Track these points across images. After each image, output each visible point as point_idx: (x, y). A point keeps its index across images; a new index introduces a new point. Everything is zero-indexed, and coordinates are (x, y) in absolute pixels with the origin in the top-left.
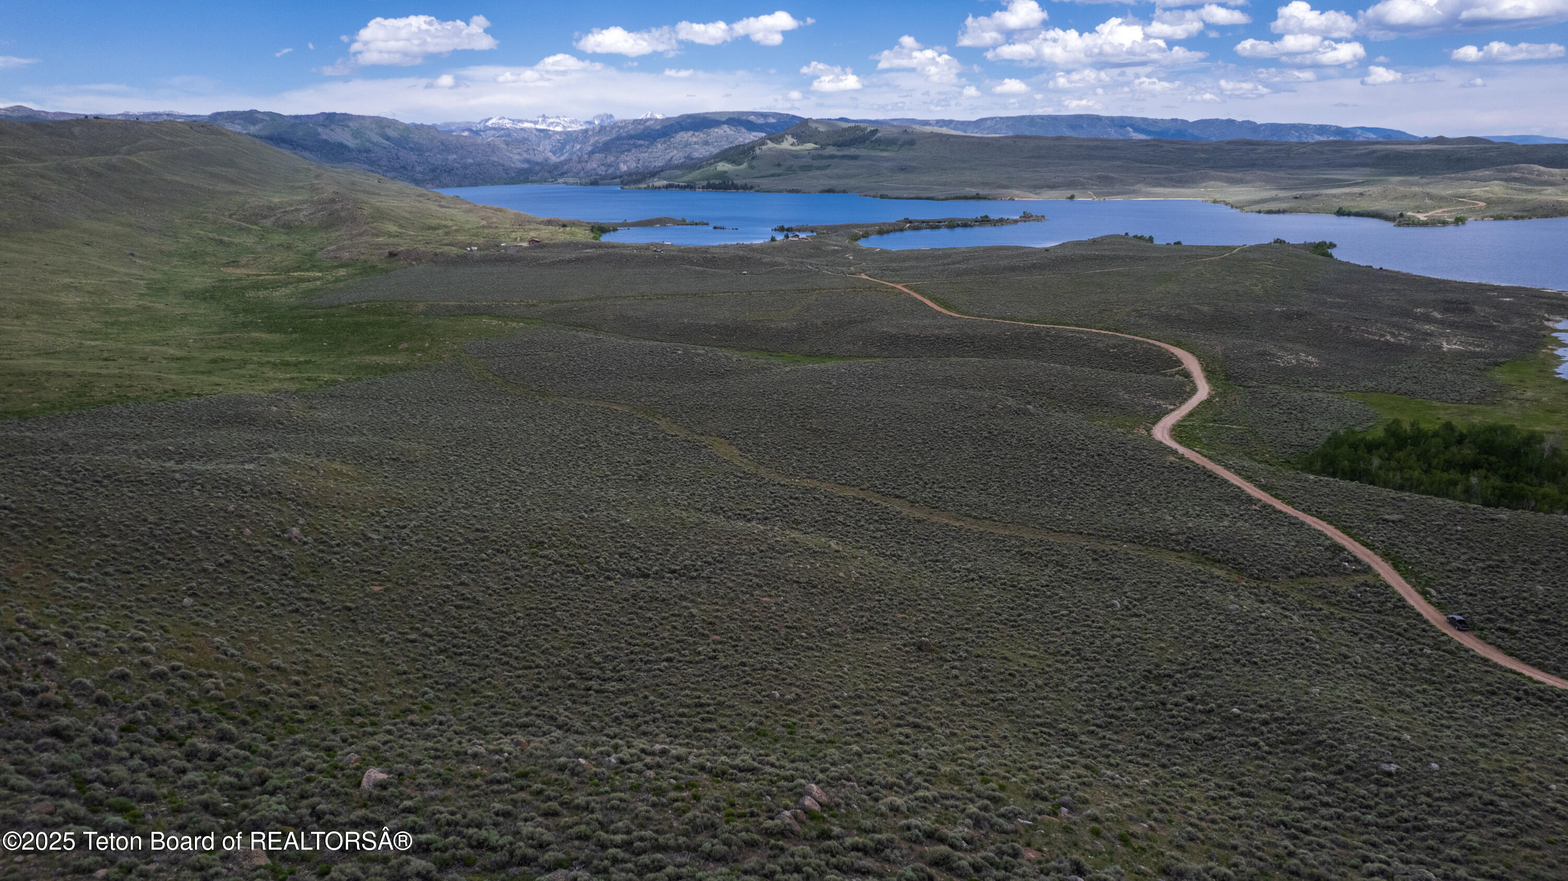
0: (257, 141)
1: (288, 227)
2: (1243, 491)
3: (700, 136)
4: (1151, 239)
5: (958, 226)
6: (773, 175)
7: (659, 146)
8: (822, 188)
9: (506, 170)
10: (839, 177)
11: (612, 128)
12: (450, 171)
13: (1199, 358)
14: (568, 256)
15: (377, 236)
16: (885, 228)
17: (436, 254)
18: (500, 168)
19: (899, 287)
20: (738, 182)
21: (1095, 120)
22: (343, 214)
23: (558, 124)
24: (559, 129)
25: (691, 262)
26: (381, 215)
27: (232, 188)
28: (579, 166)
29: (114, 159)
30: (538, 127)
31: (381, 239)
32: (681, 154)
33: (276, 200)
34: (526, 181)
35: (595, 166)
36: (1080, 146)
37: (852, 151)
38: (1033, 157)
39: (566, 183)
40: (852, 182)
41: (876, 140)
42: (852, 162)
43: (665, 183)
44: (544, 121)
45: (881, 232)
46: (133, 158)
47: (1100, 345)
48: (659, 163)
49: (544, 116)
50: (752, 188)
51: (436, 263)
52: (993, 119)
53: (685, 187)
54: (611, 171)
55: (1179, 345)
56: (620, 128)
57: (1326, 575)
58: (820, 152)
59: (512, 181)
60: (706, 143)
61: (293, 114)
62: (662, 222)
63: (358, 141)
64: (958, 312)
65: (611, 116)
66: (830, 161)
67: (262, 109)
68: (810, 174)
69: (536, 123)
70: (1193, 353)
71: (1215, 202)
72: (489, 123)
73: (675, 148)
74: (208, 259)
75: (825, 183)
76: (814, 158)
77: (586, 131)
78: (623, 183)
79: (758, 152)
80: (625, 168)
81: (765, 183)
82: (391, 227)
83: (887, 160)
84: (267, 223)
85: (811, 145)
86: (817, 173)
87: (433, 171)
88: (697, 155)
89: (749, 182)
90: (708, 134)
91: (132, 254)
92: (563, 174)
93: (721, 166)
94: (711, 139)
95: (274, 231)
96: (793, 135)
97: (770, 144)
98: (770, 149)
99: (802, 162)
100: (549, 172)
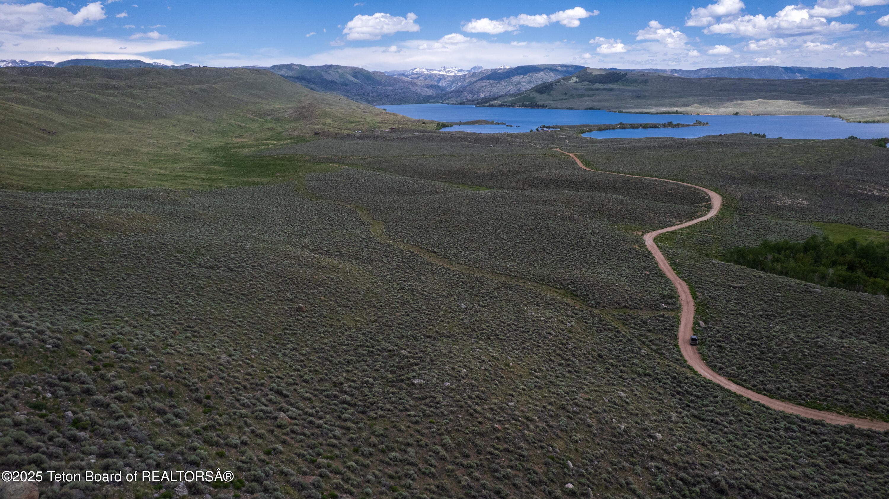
0: (283, 78)
1: (277, 120)
3: (527, 78)
4: (764, 136)
5: (651, 127)
6: (561, 100)
7: (503, 83)
8: (586, 107)
9: (418, 96)
10: (599, 101)
11: (480, 73)
12: (387, 96)
13: (725, 199)
14: (404, 136)
15: (317, 125)
16: (603, 128)
17: (337, 134)
18: (415, 95)
19: (572, 155)
20: (539, 103)
21: (773, 69)
22: (305, 114)
23: (452, 72)
24: (452, 74)
25: (467, 140)
26: (325, 115)
27: (257, 100)
28: (458, 94)
29: (205, 86)
30: (441, 73)
31: (319, 126)
32: (515, 88)
33: (278, 107)
34: (428, 102)
35: (466, 94)
36: (753, 84)
37: (610, 86)
38: (721, 90)
39: (448, 103)
40: (606, 104)
41: (625, 80)
42: (608, 93)
43: (500, 103)
44: (444, 70)
45: (600, 130)
46: (215, 86)
47: (663, 188)
48: (502, 93)
49: (444, 67)
50: (547, 106)
51: (335, 138)
52: (706, 69)
53: (510, 106)
54: (475, 97)
55: (716, 190)
56: (483, 73)
57: (641, 309)
58: (590, 87)
59: (420, 102)
60: (530, 82)
61: (312, 65)
62: (480, 122)
63: (342, 80)
64: (592, 168)
65: (481, 67)
66: (595, 92)
67: (296, 63)
68: (582, 99)
69: (440, 71)
71: (833, 116)
72: (415, 71)
73: (512, 84)
74: (230, 134)
75: (589, 104)
76: (586, 90)
77: (465, 75)
78: (478, 103)
79: (554, 86)
80: (482, 95)
81: (554, 104)
82: (328, 121)
83: (630, 91)
84: (268, 118)
85: (586, 83)
86: (586, 98)
87: (379, 96)
88: (524, 89)
89: (545, 103)
90: (532, 77)
91: (193, 131)
92: (448, 99)
93: (532, 94)
94: (533, 80)
95: (270, 122)
96: (577, 77)
97: (562, 82)
98: (562, 85)
99: (579, 93)
100: (441, 97)
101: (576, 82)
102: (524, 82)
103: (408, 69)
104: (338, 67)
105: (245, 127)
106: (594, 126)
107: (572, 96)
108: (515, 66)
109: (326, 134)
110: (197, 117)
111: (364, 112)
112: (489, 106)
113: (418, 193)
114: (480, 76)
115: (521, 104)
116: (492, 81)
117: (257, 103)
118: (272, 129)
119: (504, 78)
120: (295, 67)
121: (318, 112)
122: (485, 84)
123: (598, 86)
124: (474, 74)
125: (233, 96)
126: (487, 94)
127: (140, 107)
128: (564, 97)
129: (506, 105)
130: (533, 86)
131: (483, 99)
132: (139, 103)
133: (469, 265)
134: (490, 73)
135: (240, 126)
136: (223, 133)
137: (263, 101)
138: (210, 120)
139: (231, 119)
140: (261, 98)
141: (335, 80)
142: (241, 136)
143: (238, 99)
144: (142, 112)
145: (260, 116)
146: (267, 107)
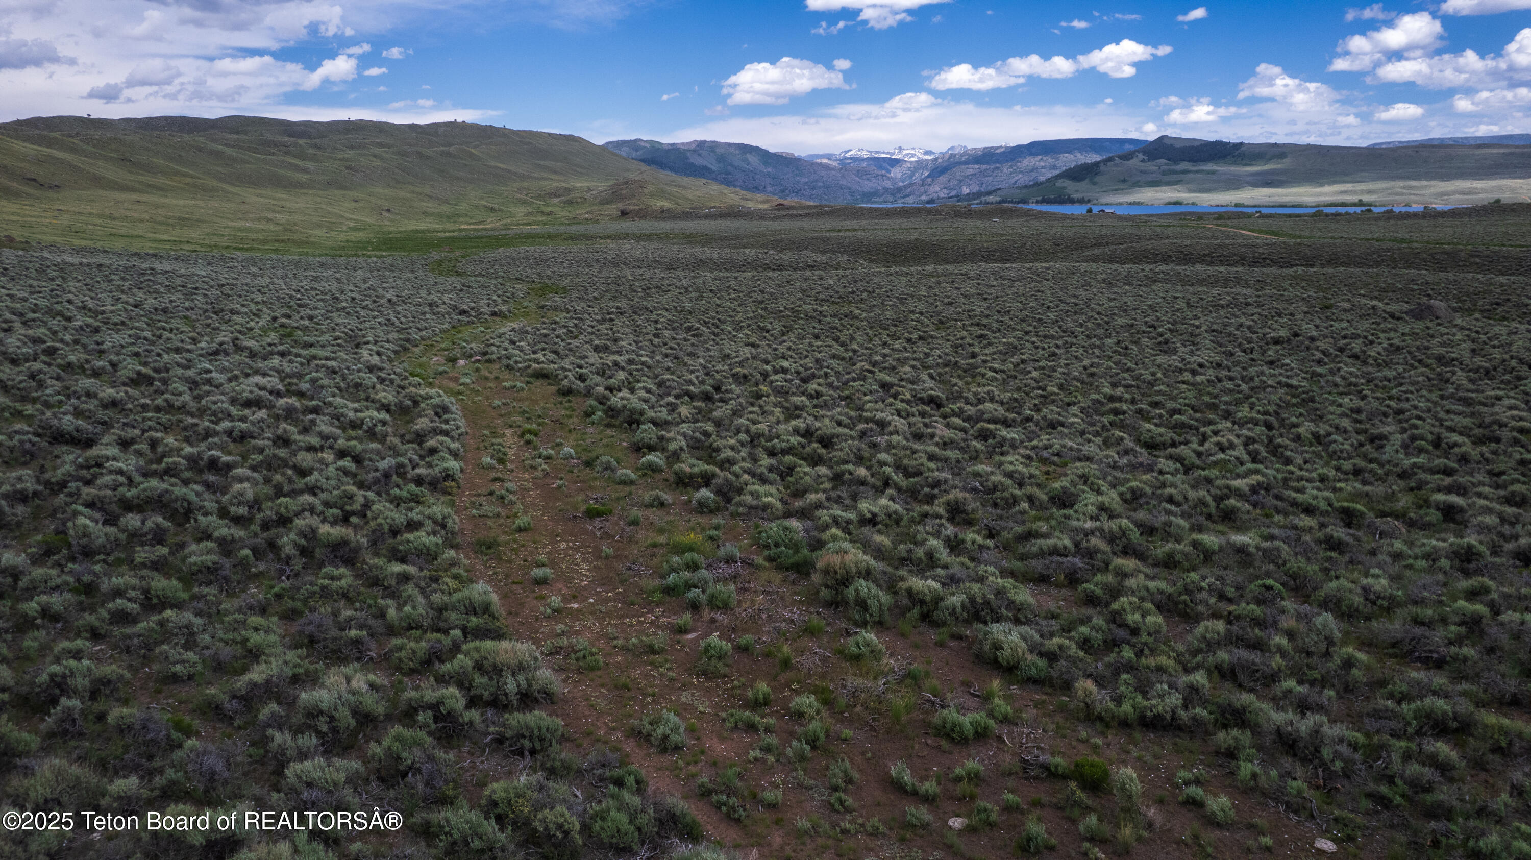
1: (569, 203)
3: (1048, 160)
6: (1116, 190)
7: (1005, 170)
8: (1167, 200)
10: (1191, 191)
12: (797, 192)
14: (801, 212)
20: (1075, 196)
23: (913, 155)
24: (913, 159)
26: (661, 194)
30: (893, 157)
32: (1026, 178)
37: (1206, 166)
42: (1207, 177)
44: (900, 152)
46: (473, 150)
48: (1002, 185)
49: (901, 148)
51: (657, 218)
54: (954, 193)
56: (969, 155)
58: (1171, 168)
60: (1053, 167)
61: (671, 142)
66: (1182, 176)
68: (1158, 188)
69: (893, 154)
72: (848, 155)
73: (1021, 172)
74: (459, 219)
76: (1164, 173)
77: (936, 159)
79: (1102, 168)
81: (1104, 197)
84: (556, 200)
85: (1163, 161)
88: (1042, 178)
89: (1087, 196)
90: (1056, 158)
91: (388, 211)
92: (904, 197)
93: (1060, 183)
94: (1059, 164)
95: (554, 205)
96: (1144, 153)
97: (1117, 160)
98: (1116, 165)
99: (1150, 178)
100: (893, 195)
101: (1143, 161)
102: (1043, 168)
103: (837, 151)
104: (715, 144)
105: (500, 210)
107: (1136, 184)
108: (1026, 141)
109: (643, 214)
110: (413, 192)
114: (963, 160)
115: (1040, 198)
116: (985, 167)
118: (551, 213)
119: (1007, 161)
120: (642, 144)
121: (650, 188)
122: (971, 171)
123: (1184, 165)
125: (501, 165)
126: (975, 188)
127: (305, 171)
128: (1121, 186)
129: (1011, 202)
130: (1058, 172)
132: (310, 165)
134: (980, 154)
135: (492, 209)
136: (449, 218)
137: (556, 177)
138: (438, 199)
139: (482, 198)
140: (555, 172)
141: (710, 166)
142: (480, 222)
143: (509, 171)
144: (304, 177)
145: (540, 197)
146: (559, 185)
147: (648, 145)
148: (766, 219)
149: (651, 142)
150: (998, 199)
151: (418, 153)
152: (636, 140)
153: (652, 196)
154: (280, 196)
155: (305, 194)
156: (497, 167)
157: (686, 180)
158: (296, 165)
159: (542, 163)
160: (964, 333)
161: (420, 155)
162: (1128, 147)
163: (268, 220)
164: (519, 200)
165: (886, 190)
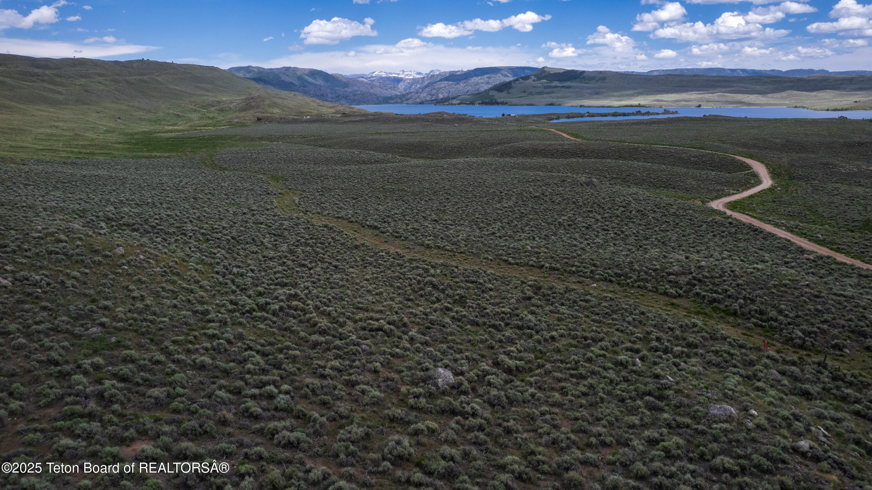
1: (222, 110)
2: (792, 244)
3: (485, 79)
5: (620, 115)
6: (521, 97)
7: (462, 84)
8: (546, 103)
9: (377, 98)
10: (558, 98)
11: (438, 75)
12: (346, 97)
13: (767, 165)
14: (357, 119)
16: (571, 116)
17: (281, 118)
18: (374, 96)
19: (552, 130)
20: (499, 100)
21: (720, 71)
22: (253, 104)
23: (411, 75)
24: (410, 77)
26: (275, 105)
27: (203, 93)
28: (417, 95)
29: (146, 78)
30: (400, 76)
31: (264, 114)
32: (474, 89)
33: (225, 99)
35: (425, 95)
37: (568, 84)
40: (566, 100)
41: (583, 77)
42: (567, 90)
44: (403, 73)
45: (568, 117)
46: (157, 78)
47: (684, 155)
48: (460, 93)
49: (403, 71)
50: (506, 103)
51: (278, 122)
52: (657, 71)
53: (469, 104)
54: (434, 98)
55: (751, 157)
56: (442, 76)
58: (549, 84)
59: (379, 103)
60: (488, 83)
61: (270, 68)
63: (300, 81)
64: (582, 139)
65: (439, 70)
66: (554, 89)
68: (541, 96)
69: (399, 74)
70: (762, 162)
71: (796, 107)
72: (374, 75)
73: (471, 85)
74: (163, 123)
75: (550, 100)
76: (545, 88)
77: (424, 78)
78: (437, 103)
79: (513, 85)
80: (441, 96)
81: (514, 101)
82: (276, 110)
83: (589, 88)
84: (213, 109)
85: (544, 81)
86: (545, 95)
87: (337, 97)
88: (482, 89)
89: (505, 100)
90: (489, 78)
91: (119, 118)
92: (407, 100)
93: (491, 93)
94: (491, 81)
95: (212, 112)
96: (535, 76)
97: (521, 80)
98: (520, 83)
99: (538, 90)
100: (400, 98)
101: (534, 81)
102: (482, 83)
103: (367, 73)
104: (296, 69)
105: (183, 116)
106: (561, 114)
107: (531, 94)
108: (472, 68)
109: (270, 120)
110: (129, 106)
111: (318, 105)
112: (449, 104)
113: (364, 163)
114: (439, 79)
115: (480, 102)
116: (451, 83)
117: (202, 95)
118: (213, 118)
119: (463, 79)
120: (253, 69)
121: (267, 102)
122: (444, 85)
123: (555, 83)
124: (433, 76)
125: (177, 88)
126: (446, 95)
127: (60, 93)
128: (523, 95)
129: (465, 104)
130: (490, 86)
131: (442, 99)
132: (60, 89)
133: (443, 248)
134: (448, 75)
135: (178, 115)
136: (155, 122)
137: (210, 94)
138: (144, 109)
139: (169, 109)
140: (208, 91)
141: (294, 82)
142: (175, 125)
143: (182, 91)
144: (61, 97)
145: (203, 107)
146: (213, 99)
147: (256, 70)
148: (339, 123)
149: (258, 68)
150: (459, 102)
151: (126, 80)
152: (249, 67)
153: (269, 106)
154: (51, 110)
155: (65, 108)
156: (175, 89)
157: (284, 93)
158: (54, 90)
159: (200, 85)
160: (442, 198)
161: (127, 82)
162: (528, 72)
163: (57, 127)
164: (192, 109)
165: (397, 96)
